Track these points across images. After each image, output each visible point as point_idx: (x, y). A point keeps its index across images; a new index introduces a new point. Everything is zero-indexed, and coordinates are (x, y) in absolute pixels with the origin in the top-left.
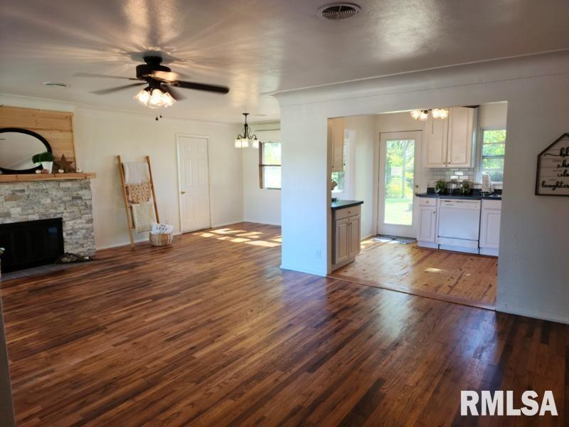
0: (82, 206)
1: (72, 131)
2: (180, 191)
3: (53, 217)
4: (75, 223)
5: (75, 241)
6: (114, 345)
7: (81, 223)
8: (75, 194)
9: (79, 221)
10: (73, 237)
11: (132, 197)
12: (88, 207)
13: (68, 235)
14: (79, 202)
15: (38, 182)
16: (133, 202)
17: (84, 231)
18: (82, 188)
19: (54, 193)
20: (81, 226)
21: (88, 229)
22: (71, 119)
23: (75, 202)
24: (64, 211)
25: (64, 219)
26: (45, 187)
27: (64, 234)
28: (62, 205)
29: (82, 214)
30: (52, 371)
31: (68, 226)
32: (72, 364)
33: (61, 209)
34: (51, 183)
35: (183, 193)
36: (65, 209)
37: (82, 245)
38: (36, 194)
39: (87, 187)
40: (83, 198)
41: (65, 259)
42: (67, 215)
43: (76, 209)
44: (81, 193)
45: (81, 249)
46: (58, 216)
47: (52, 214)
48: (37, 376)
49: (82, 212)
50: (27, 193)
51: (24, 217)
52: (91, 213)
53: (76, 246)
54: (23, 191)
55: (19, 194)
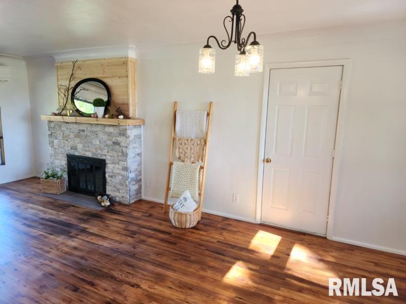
0: (119, 152)
1: (127, 77)
2: (261, 158)
3: (100, 158)
4: (114, 167)
5: (113, 184)
7: (118, 168)
8: (115, 139)
9: (117, 166)
10: (113, 180)
11: (179, 152)
12: (125, 155)
13: (109, 176)
14: (117, 147)
16: (180, 159)
17: (120, 177)
18: (120, 134)
19: (101, 136)
20: (118, 172)
21: (123, 176)
22: (127, 64)
23: (114, 147)
24: (107, 154)
25: (107, 162)
26: (95, 130)
27: (107, 175)
28: (106, 148)
29: (120, 160)
31: (110, 168)
33: (105, 152)
34: (99, 126)
36: (108, 152)
37: (118, 190)
38: (90, 134)
39: (124, 134)
40: (121, 144)
42: (109, 158)
43: (115, 154)
44: (120, 139)
45: (117, 194)
46: (103, 158)
47: (99, 154)
49: (120, 158)
50: (85, 133)
51: (84, 152)
52: (126, 161)
53: (114, 189)
54: (83, 131)
55: (82, 133)
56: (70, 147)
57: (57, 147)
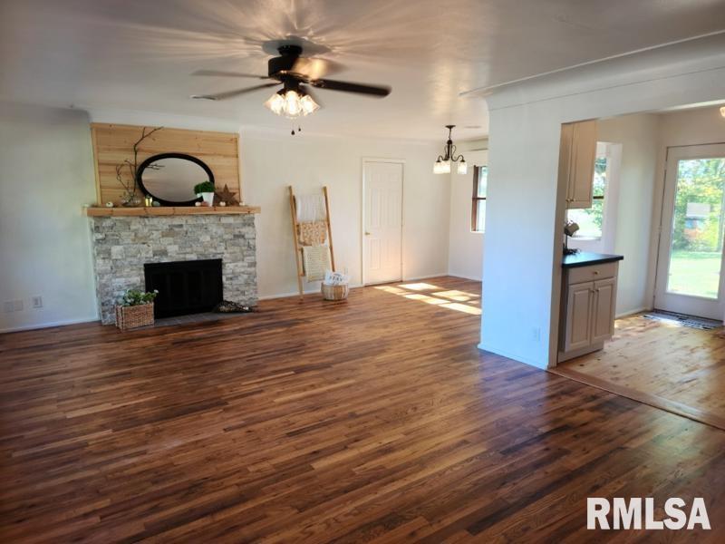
0: (244, 246)
1: (237, 156)
2: (364, 232)
3: (212, 258)
4: (236, 266)
5: (235, 287)
6: (225, 430)
7: (243, 266)
8: (236, 232)
9: (240, 264)
10: (234, 282)
11: (304, 237)
12: (252, 248)
13: (227, 279)
14: (241, 240)
15: (197, 216)
16: (305, 244)
17: (246, 276)
18: (245, 225)
19: (213, 229)
20: (243, 270)
21: (250, 274)
22: (236, 142)
23: (236, 241)
24: (225, 251)
25: (224, 261)
26: (204, 223)
27: (224, 279)
28: (223, 244)
29: (244, 256)
30: (144, 453)
31: (228, 269)
32: (170, 447)
33: (221, 249)
34: (211, 218)
35: (367, 234)
36: (226, 249)
37: (243, 293)
38: (194, 230)
39: (250, 224)
40: (246, 236)
41: (223, 308)
42: (228, 255)
43: (236, 249)
44: (244, 230)
45: (241, 298)
46: (218, 257)
47: (211, 254)
48: (127, 457)
49: (245, 253)
50: (185, 229)
51: (182, 256)
52: (254, 255)
53: (236, 293)
54: (181, 226)
55: (177, 229)
56: (151, 252)
57: (120, 257)
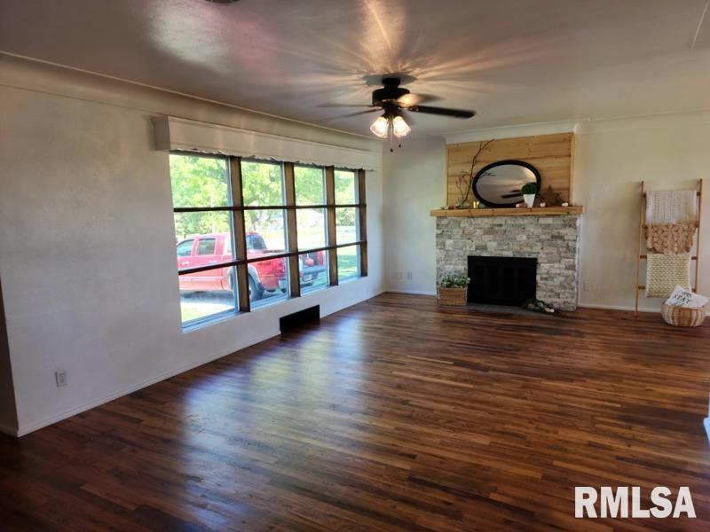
0: (562, 247)
1: (570, 156)
3: (527, 257)
4: (551, 267)
5: (550, 288)
7: (559, 268)
8: (555, 232)
9: (556, 265)
10: (549, 283)
11: (653, 242)
12: (571, 250)
13: (542, 279)
14: (559, 242)
15: (515, 217)
16: (654, 251)
17: (562, 279)
18: (564, 226)
19: (532, 229)
20: (558, 272)
21: (567, 276)
23: (554, 242)
24: (541, 251)
25: (539, 261)
26: (522, 223)
27: (538, 278)
28: (539, 244)
29: (561, 258)
31: (543, 269)
33: (537, 248)
34: (529, 218)
36: (542, 249)
37: (558, 295)
38: (512, 229)
39: (572, 225)
40: (566, 238)
41: (531, 306)
42: (544, 256)
43: (554, 250)
44: (565, 231)
45: (556, 300)
46: (533, 256)
47: (527, 253)
49: (562, 255)
50: (503, 228)
51: (499, 252)
52: (573, 257)
53: (550, 294)
54: (501, 225)
55: (497, 228)
56: (474, 247)
57: (451, 249)
